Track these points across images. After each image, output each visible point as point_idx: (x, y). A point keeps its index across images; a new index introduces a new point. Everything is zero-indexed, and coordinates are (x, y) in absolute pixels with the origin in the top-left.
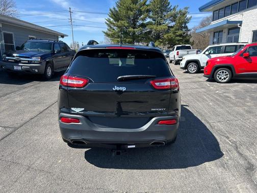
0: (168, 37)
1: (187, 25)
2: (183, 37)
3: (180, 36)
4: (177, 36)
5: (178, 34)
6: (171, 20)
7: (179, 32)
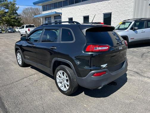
0: (5, 19)
1: (17, 12)
2: (16, 19)
3: (14, 18)
4: (12, 19)
5: (12, 17)
6: (5, 8)
7: (13, 16)
